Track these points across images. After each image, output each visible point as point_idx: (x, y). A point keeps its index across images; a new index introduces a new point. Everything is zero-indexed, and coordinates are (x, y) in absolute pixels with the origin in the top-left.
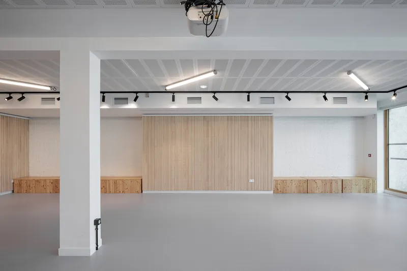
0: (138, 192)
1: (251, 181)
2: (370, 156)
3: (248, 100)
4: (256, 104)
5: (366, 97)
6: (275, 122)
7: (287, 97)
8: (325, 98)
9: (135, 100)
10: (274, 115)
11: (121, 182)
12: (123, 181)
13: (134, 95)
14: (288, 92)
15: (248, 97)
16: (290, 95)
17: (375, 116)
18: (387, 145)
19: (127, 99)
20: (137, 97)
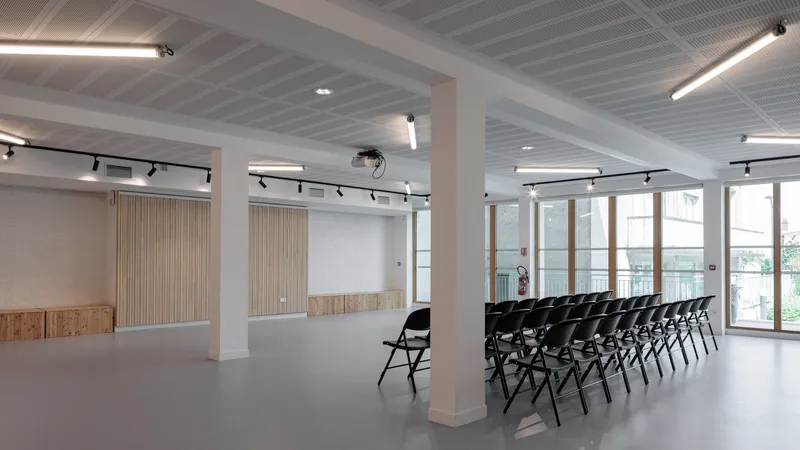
0: (106, 331)
1: (282, 300)
2: (399, 264)
3: (300, 191)
4: (305, 196)
5: (405, 199)
6: (310, 217)
7: (338, 191)
8: (372, 197)
9: (150, 174)
10: (309, 208)
11: (73, 315)
12: (77, 312)
13: (149, 167)
14: (339, 186)
15: (300, 186)
17: (404, 218)
18: (415, 252)
19: (130, 169)
20: (154, 170)
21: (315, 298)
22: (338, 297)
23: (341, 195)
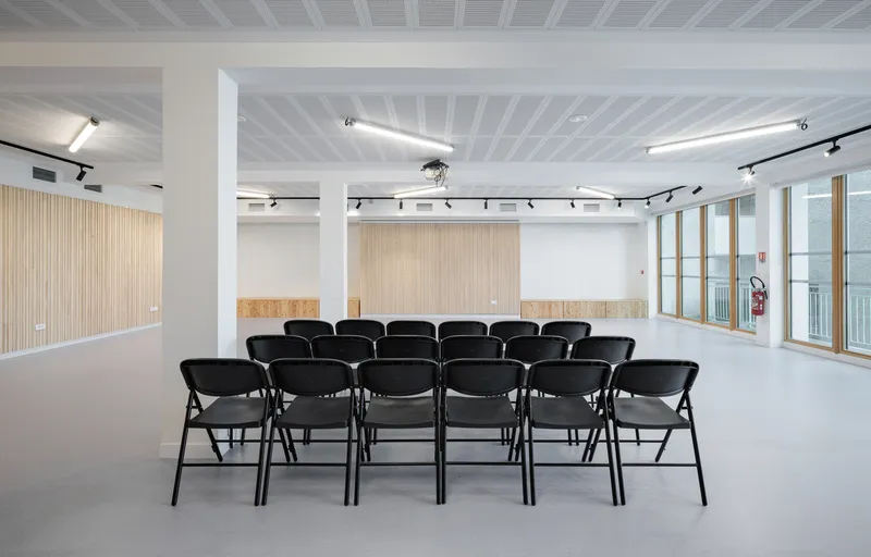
1: (494, 302)
2: (642, 272)
3: (486, 207)
4: (495, 211)
5: (620, 205)
6: (522, 230)
7: (529, 204)
8: (573, 205)
9: (358, 207)
10: (522, 221)
13: (357, 201)
14: (530, 199)
15: (486, 203)
16: (533, 202)
18: (659, 259)
20: (360, 204)
21: (529, 303)
22: (556, 303)
23: (532, 207)
